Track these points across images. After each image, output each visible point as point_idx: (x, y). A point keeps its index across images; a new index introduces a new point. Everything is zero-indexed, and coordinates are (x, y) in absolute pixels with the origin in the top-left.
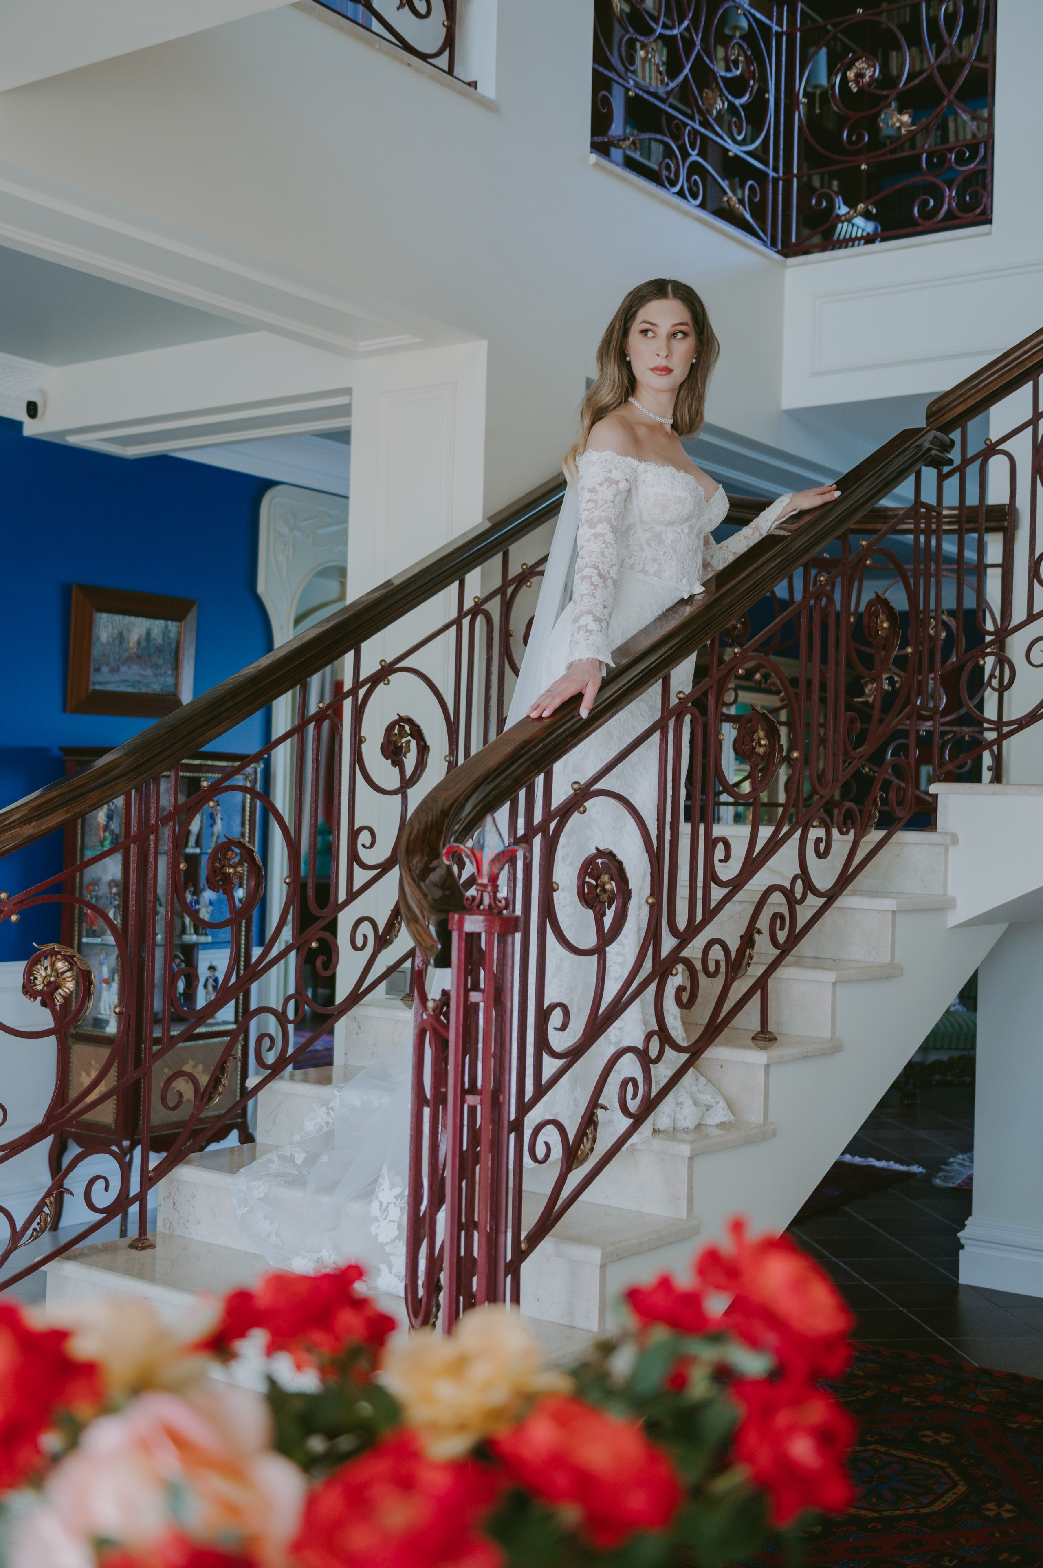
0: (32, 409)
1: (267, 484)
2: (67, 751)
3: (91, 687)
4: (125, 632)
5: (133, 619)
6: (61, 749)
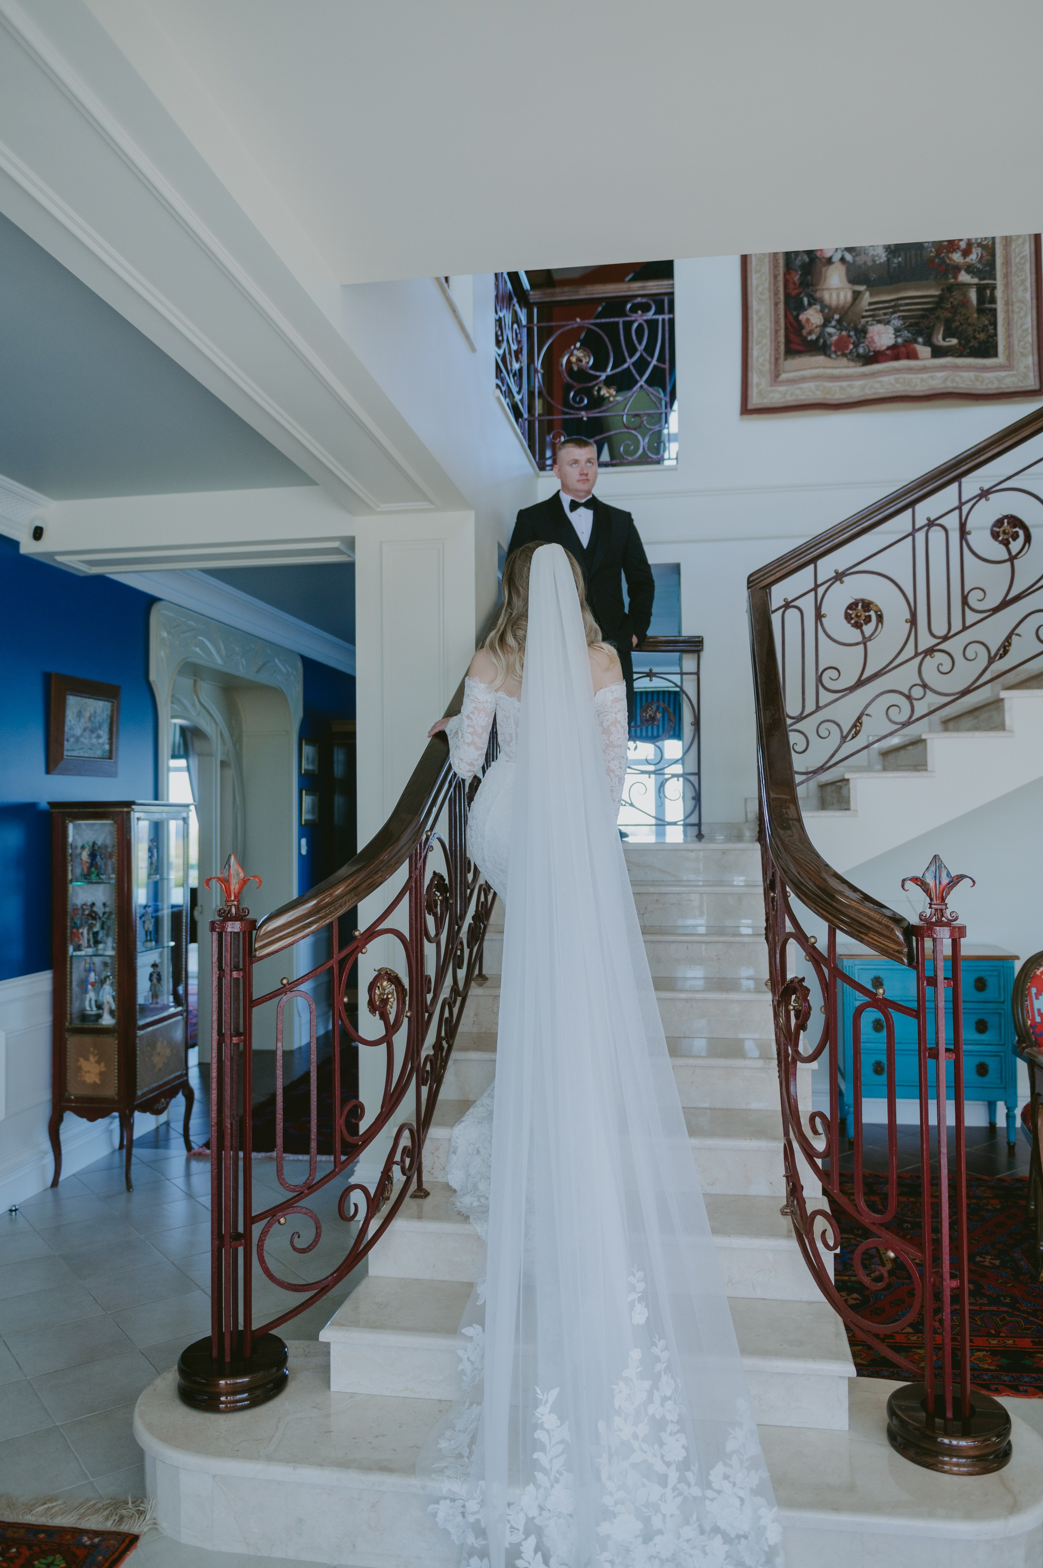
0: (38, 533)
1: (152, 600)
2: (52, 805)
3: (66, 753)
4: (83, 710)
5: (87, 700)
6: (49, 803)
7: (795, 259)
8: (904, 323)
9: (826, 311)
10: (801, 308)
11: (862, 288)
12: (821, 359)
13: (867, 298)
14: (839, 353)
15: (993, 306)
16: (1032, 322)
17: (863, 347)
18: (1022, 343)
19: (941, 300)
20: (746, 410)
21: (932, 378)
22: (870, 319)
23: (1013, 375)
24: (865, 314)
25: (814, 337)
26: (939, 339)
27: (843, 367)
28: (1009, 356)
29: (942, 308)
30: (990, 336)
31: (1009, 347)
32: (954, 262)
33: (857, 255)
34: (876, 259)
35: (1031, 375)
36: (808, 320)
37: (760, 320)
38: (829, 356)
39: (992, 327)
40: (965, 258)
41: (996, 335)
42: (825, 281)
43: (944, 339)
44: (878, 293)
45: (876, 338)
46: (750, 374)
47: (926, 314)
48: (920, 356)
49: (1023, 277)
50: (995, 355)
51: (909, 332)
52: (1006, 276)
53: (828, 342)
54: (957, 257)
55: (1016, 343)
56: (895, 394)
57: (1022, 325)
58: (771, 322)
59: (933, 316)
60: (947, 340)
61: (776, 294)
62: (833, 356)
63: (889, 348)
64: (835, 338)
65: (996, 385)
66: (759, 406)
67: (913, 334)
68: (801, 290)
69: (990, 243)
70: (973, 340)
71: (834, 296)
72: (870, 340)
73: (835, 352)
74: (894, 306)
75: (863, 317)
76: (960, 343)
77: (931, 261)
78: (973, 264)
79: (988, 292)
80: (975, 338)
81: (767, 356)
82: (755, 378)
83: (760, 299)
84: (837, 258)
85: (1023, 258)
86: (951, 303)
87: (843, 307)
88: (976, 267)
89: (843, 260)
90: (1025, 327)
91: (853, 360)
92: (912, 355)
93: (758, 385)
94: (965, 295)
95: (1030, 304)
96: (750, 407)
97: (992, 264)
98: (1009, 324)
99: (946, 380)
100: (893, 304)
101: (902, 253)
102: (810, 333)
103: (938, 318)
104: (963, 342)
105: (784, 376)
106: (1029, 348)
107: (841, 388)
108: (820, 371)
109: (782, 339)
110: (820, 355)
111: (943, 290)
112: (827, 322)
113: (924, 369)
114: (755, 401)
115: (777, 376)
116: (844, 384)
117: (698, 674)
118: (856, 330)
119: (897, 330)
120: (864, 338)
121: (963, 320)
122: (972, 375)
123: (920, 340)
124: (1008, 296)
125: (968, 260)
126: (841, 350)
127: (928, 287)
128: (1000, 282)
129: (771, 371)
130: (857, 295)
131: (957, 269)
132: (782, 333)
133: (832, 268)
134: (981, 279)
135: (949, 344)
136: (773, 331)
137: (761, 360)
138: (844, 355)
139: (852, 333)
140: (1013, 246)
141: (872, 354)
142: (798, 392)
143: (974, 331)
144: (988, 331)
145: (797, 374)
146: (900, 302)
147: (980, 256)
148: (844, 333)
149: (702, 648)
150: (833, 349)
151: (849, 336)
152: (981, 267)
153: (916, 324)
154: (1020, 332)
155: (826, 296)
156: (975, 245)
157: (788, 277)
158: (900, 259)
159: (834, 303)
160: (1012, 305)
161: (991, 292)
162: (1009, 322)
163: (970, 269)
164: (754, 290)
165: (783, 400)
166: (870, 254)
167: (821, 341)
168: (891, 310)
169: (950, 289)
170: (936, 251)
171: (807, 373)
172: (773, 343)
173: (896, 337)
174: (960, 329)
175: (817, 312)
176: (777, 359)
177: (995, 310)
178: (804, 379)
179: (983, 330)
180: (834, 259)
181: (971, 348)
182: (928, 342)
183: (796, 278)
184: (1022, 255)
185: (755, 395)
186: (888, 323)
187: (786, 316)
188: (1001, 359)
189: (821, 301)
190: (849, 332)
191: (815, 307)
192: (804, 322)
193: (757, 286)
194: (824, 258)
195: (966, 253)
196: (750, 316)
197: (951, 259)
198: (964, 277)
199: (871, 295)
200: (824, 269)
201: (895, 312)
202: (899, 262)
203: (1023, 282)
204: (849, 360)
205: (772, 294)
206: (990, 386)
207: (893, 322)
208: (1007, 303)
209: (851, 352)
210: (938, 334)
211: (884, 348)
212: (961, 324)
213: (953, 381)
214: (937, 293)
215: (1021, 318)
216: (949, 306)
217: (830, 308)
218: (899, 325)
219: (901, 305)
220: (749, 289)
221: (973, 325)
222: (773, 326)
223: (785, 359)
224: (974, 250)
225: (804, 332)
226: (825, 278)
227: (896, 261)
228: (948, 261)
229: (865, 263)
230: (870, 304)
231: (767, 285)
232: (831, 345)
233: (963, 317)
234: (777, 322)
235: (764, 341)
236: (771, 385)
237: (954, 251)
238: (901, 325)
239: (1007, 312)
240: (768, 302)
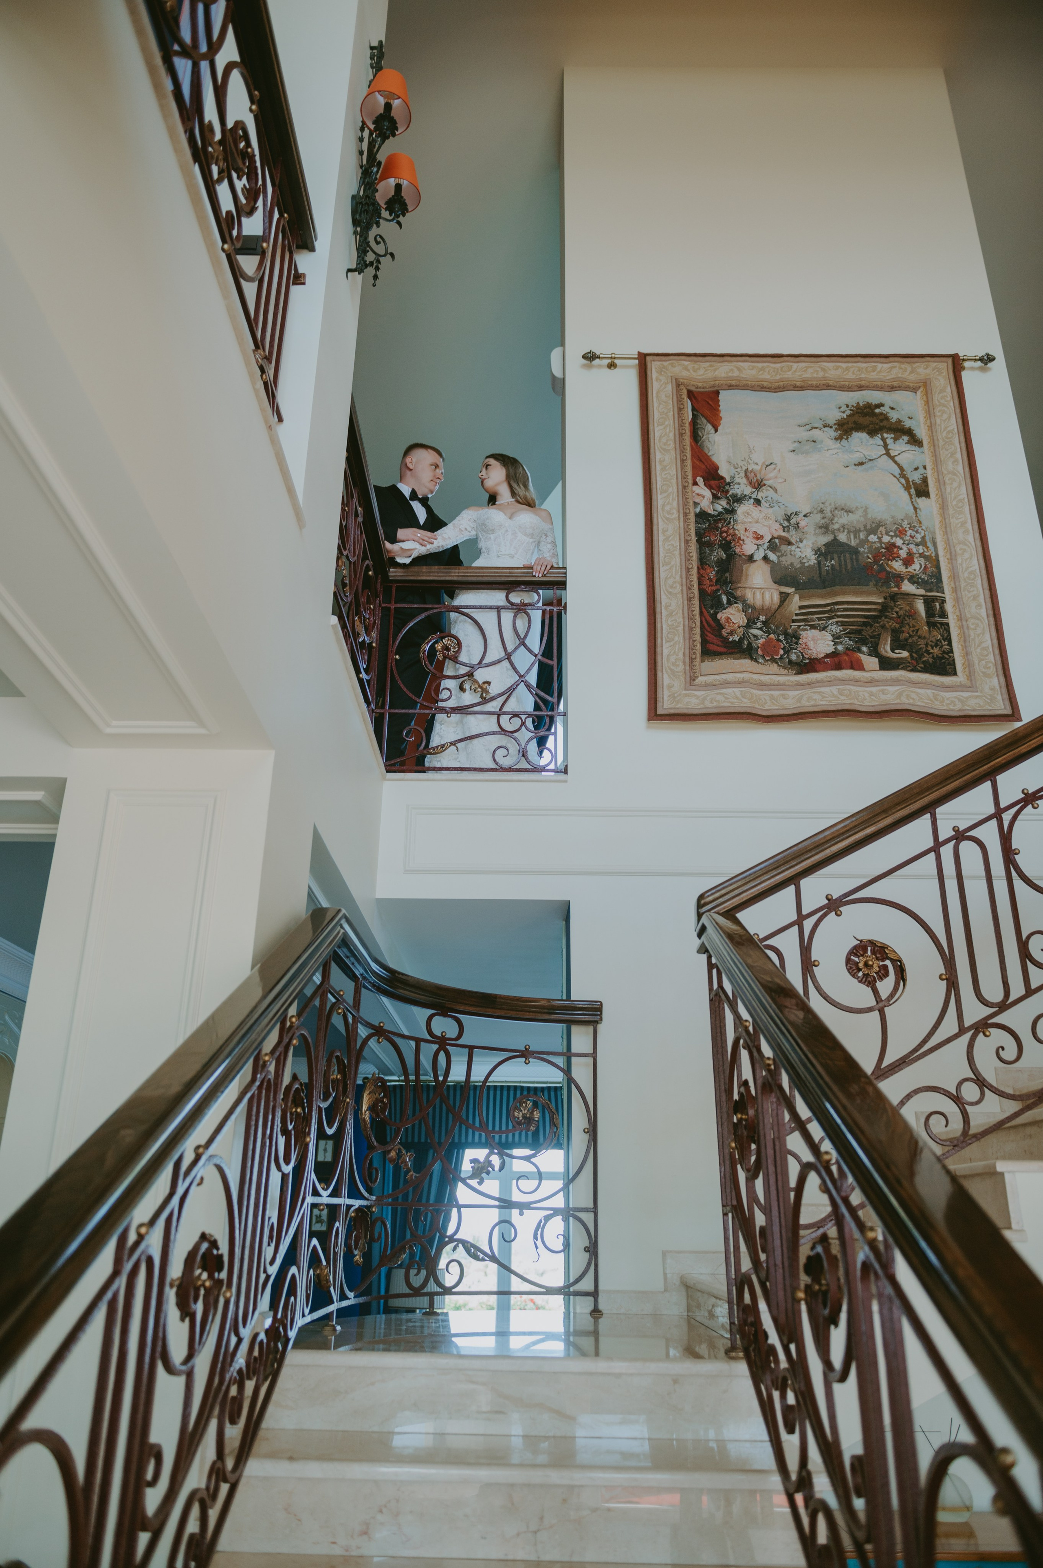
7: (710, 555)
8: (844, 630)
9: (750, 611)
10: (719, 606)
11: (790, 590)
12: (746, 663)
13: (796, 602)
14: (767, 658)
15: (945, 620)
16: (991, 640)
17: (795, 653)
18: (984, 662)
19: (884, 609)
20: (655, 714)
21: (883, 691)
22: (803, 623)
23: (977, 697)
24: (795, 618)
25: (736, 638)
26: (886, 649)
27: (773, 673)
28: (970, 676)
29: (886, 617)
30: (944, 652)
31: (969, 665)
32: (896, 570)
33: (782, 555)
34: (804, 561)
35: (999, 697)
36: (728, 618)
37: (670, 614)
38: (756, 661)
39: (946, 643)
40: (907, 568)
41: (952, 652)
42: (746, 579)
43: (893, 651)
44: (810, 597)
45: (811, 645)
46: (659, 674)
47: (870, 621)
48: (865, 667)
49: (975, 592)
50: (955, 673)
51: (850, 640)
52: (955, 590)
53: (754, 645)
54: (897, 566)
55: (976, 662)
56: (840, 708)
57: (981, 643)
58: (683, 618)
59: (878, 625)
60: (896, 651)
61: (689, 589)
62: (761, 660)
63: (827, 656)
64: (761, 641)
65: (959, 706)
66: (672, 712)
67: (856, 642)
68: (718, 587)
69: (933, 555)
70: (925, 654)
71: (758, 596)
72: (804, 645)
73: (763, 657)
74: (830, 611)
75: (794, 621)
76: (911, 655)
77: (868, 567)
78: (917, 575)
79: (937, 604)
80: (929, 653)
81: (681, 655)
82: (665, 679)
83: (670, 593)
84: (759, 556)
85: (971, 573)
86: (897, 613)
87: (769, 609)
88: (920, 578)
89: (765, 558)
90: (984, 645)
91: (785, 668)
92: (857, 666)
93: (670, 687)
94: (911, 605)
95: (987, 622)
96: (660, 711)
97: (938, 577)
98: (965, 641)
99: (900, 695)
100: (828, 608)
101: (835, 556)
102: (732, 633)
103: (883, 627)
104: (914, 655)
105: (701, 680)
106: (992, 669)
107: (772, 697)
108: (746, 676)
109: (698, 638)
110: (745, 658)
111: (885, 598)
112: (751, 623)
113: (872, 682)
114: (666, 705)
115: (693, 679)
116: (776, 693)
117: (594, 1055)
118: (786, 634)
119: (836, 637)
120: (796, 643)
121: (913, 631)
122: (929, 692)
123: (865, 649)
124: (960, 611)
125: (910, 569)
126: (769, 655)
127: (869, 594)
128: (948, 595)
129: (685, 672)
130: (784, 597)
131: (898, 578)
132: (698, 631)
133: (753, 566)
134: (927, 591)
135: (899, 656)
136: (687, 628)
137: (673, 659)
138: (773, 660)
139: (782, 637)
140: (959, 561)
141: (808, 661)
142: (720, 698)
143: (927, 645)
144: (942, 647)
145: (717, 677)
146: (836, 607)
147: (923, 566)
148: (772, 636)
149: (601, 1019)
150: (760, 652)
151: (780, 641)
152: (926, 578)
153: (859, 632)
154: (978, 650)
155: (749, 595)
156: (917, 555)
157: (702, 572)
158: (833, 562)
159: (758, 603)
160: (967, 621)
161: (940, 605)
162: (965, 639)
163: (913, 579)
164: (662, 583)
165: (702, 706)
166: (797, 556)
167: (746, 643)
168: (826, 615)
169: (894, 597)
170: (873, 557)
171: (730, 677)
172: (687, 641)
173: (836, 644)
174: (910, 641)
175: (739, 611)
176: (692, 660)
177: (948, 624)
178: (726, 684)
179: (936, 645)
180: (755, 558)
181: (924, 663)
182: (874, 652)
183: (712, 575)
184: (970, 569)
185: (666, 698)
186: (824, 628)
187: (701, 613)
188: (961, 678)
189: (744, 601)
190: (778, 636)
191: (735, 605)
192: (723, 621)
193: (666, 579)
194: (743, 554)
195: (908, 562)
196: (658, 610)
197: (891, 567)
198: (907, 587)
199: (800, 598)
200: (745, 566)
201: (832, 618)
202: (832, 565)
203: (975, 598)
204: (778, 665)
205: (685, 588)
206: (951, 707)
207: (830, 627)
208: (960, 618)
209: (781, 658)
210: (884, 645)
211: (822, 655)
212: (910, 636)
213: (908, 696)
214: (880, 600)
215: (978, 635)
216: (895, 615)
217: (754, 608)
218: (838, 631)
219: (838, 610)
220: (657, 581)
221: (925, 638)
222: (687, 623)
223: (703, 661)
224: (916, 560)
225: (724, 632)
226: (747, 575)
227: (828, 564)
228: (888, 569)
229: (792, 564)
230: (801, 607)
231: (678, 578)
232: (758, 647)
233: (912, 629)
234: (691, 618)
235: (676, 639)
236: (686, 689)
237: (894, 559)
238: (841, 631)
239: (961, 627)
240: (680, 596)
